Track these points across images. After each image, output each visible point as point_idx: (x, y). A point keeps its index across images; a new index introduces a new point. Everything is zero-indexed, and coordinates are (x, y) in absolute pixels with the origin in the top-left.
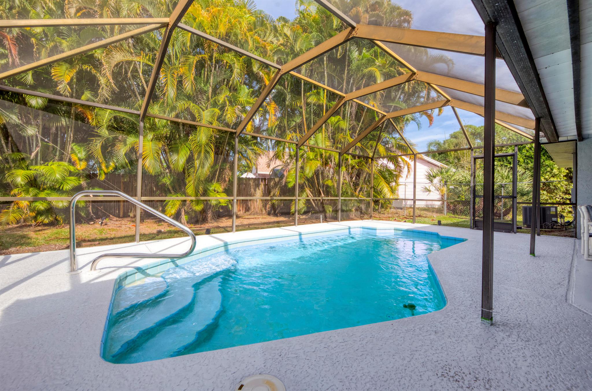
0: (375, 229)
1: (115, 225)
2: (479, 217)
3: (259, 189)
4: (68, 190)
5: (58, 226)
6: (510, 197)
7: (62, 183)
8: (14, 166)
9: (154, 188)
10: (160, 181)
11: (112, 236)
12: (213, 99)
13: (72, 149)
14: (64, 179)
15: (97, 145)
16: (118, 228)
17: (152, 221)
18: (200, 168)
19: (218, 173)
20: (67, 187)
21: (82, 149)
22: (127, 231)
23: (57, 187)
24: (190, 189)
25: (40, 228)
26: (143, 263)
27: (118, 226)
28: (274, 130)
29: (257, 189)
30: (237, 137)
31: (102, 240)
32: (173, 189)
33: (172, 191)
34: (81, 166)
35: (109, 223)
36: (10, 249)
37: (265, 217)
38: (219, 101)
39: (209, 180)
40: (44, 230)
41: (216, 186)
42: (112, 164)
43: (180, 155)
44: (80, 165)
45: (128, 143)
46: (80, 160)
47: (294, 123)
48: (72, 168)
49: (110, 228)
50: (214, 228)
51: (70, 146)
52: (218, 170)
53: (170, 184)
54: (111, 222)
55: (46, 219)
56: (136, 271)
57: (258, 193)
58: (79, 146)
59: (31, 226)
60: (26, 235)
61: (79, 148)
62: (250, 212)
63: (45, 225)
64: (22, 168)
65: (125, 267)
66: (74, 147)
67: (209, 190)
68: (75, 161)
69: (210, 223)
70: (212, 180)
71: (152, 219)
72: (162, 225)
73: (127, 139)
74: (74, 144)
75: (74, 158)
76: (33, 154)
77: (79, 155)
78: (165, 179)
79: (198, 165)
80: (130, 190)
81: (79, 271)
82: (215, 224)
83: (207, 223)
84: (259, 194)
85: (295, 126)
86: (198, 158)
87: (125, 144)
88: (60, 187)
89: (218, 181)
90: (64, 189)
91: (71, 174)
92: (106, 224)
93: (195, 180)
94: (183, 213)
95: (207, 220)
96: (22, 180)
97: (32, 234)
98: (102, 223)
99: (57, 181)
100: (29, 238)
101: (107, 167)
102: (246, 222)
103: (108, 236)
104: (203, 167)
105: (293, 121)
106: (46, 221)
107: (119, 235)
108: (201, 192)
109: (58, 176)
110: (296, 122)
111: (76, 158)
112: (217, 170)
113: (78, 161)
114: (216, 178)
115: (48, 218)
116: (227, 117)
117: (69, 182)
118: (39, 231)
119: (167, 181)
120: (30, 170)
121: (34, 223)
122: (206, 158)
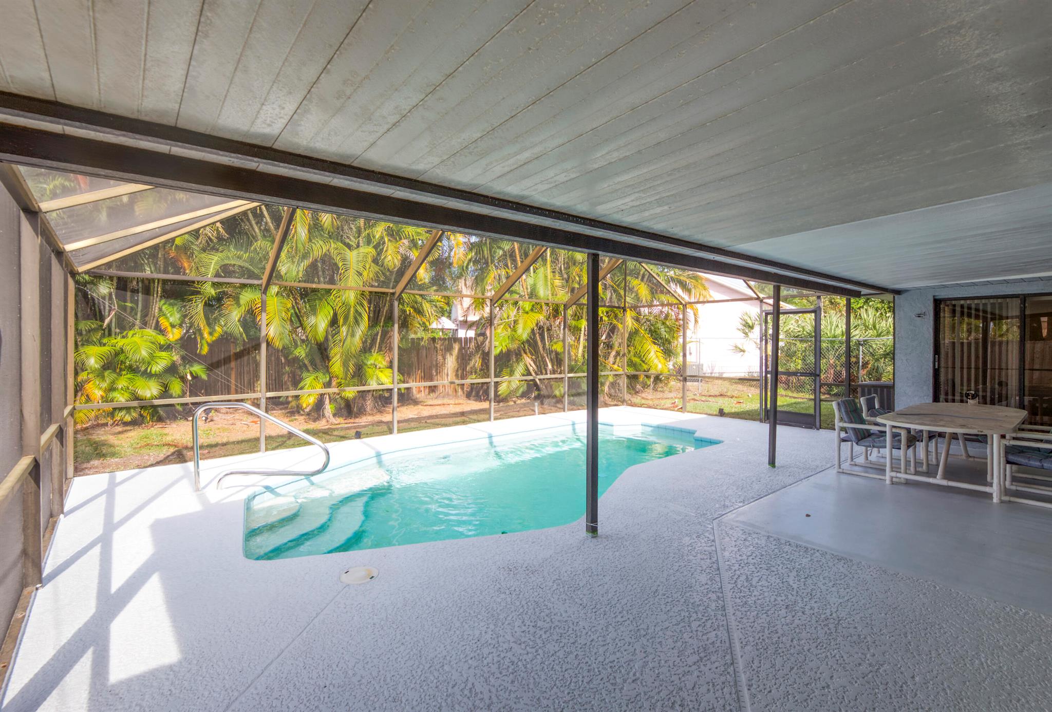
0: (612, 426)
1: (226, 423)
2: (830, 394)
3: (451, 354)
4: (158, 373)
5: (143, 425)
6: (811, 374)
7: (149, 363)
8: (82, 340)
9: (283, 359)
10: (292, 353)
11: (225, 440)
12: (367, 232)
13: (160, 309)
14: (152, 356)
15: (197, 305)
16: (231, 427)
17: (280, 412)
18: (349, 337)
19: (379, 337)
20: (157, 368)
21: (175, 309)
22: (244, 431)
23: (143, 369)
24: (337, 366)
25: (119, 429)
26: (272, 481)
27: (231, 422)
28: (467, 267)
29: (448, 356)
30: (396, 300)
31: (211, 446)
32: (311, 364)
33: (310, 368)
34: (175, 335)
35: (215, 418)
36: (92, 463)
37: (461, 401)
38: (374, 237)
39: (366, 349)
40: (126, 431)
41: (376, 359)
42: (218, 329)
43: (319, 317)
44: (173, 334)
45: (242, 302)
46: (173, 326)
47: (501, 252)
48: (161, 340)
49: (219, 426)
50: (373, 425)
51: (157, 305)
52: (380, 334)
53: (307, 356)
54: (218, 416)
55: (127, 416)
56: (265, 490)
57: (449, 362)
58: (170, 304)
59: (106, 424)
60: (106, 441)
61: (171, 309)
62: (437, 393)
63: (126, 424)
64: (94, 344)
65: (253, 485)
66: (164, 308)
67: (366, 365)
68: (166, 329)
69: (370, 414)
70: (370, 348)
71: (281, 409)
72: (296, 419)
73: (241, 296)
74: (163, 302)
75: (164, 322)
76: (107, 321)
77: (171, 320)
78: (299, 350)
79: (345, 334)
80: (245, 364)
81: (205, 491)
82: (378, 417)
83: (365, 415)
84: (451, 362)
85: (505, 255)
86: (344, 323)
87: (239, 305)
88: (147, 368)
89: (380, 350)
90: (153, 372)
91: (162, 348)
92: (212, 420)
93: (342, 354)
94: (327, 401)
95: (365, 411)
96: (96, 362)
97: (112, 439)
98: (207, 418)
99: (143, 361)
100: (111, 446)
101: (211, 334)
102: (426, 412)
103: (219, 440)
104: (353, 335)
105: (500, 248)
106: (128, 418)
107: (234, 438)
108: (351, 371)
109: (144, 353)
110: (503, 250)
111: (167, 324)
112: (378, 333)
113: (169, 328)
114: (377, 346)
115: (130, 414)
116: (386, 260)
117: (158, 361)
118: (120, 433)
119: (301, 352)
120: (104, 345)
121: (110, 422)
122: (357, 322)
